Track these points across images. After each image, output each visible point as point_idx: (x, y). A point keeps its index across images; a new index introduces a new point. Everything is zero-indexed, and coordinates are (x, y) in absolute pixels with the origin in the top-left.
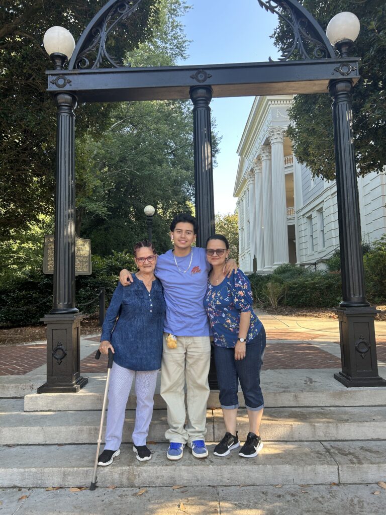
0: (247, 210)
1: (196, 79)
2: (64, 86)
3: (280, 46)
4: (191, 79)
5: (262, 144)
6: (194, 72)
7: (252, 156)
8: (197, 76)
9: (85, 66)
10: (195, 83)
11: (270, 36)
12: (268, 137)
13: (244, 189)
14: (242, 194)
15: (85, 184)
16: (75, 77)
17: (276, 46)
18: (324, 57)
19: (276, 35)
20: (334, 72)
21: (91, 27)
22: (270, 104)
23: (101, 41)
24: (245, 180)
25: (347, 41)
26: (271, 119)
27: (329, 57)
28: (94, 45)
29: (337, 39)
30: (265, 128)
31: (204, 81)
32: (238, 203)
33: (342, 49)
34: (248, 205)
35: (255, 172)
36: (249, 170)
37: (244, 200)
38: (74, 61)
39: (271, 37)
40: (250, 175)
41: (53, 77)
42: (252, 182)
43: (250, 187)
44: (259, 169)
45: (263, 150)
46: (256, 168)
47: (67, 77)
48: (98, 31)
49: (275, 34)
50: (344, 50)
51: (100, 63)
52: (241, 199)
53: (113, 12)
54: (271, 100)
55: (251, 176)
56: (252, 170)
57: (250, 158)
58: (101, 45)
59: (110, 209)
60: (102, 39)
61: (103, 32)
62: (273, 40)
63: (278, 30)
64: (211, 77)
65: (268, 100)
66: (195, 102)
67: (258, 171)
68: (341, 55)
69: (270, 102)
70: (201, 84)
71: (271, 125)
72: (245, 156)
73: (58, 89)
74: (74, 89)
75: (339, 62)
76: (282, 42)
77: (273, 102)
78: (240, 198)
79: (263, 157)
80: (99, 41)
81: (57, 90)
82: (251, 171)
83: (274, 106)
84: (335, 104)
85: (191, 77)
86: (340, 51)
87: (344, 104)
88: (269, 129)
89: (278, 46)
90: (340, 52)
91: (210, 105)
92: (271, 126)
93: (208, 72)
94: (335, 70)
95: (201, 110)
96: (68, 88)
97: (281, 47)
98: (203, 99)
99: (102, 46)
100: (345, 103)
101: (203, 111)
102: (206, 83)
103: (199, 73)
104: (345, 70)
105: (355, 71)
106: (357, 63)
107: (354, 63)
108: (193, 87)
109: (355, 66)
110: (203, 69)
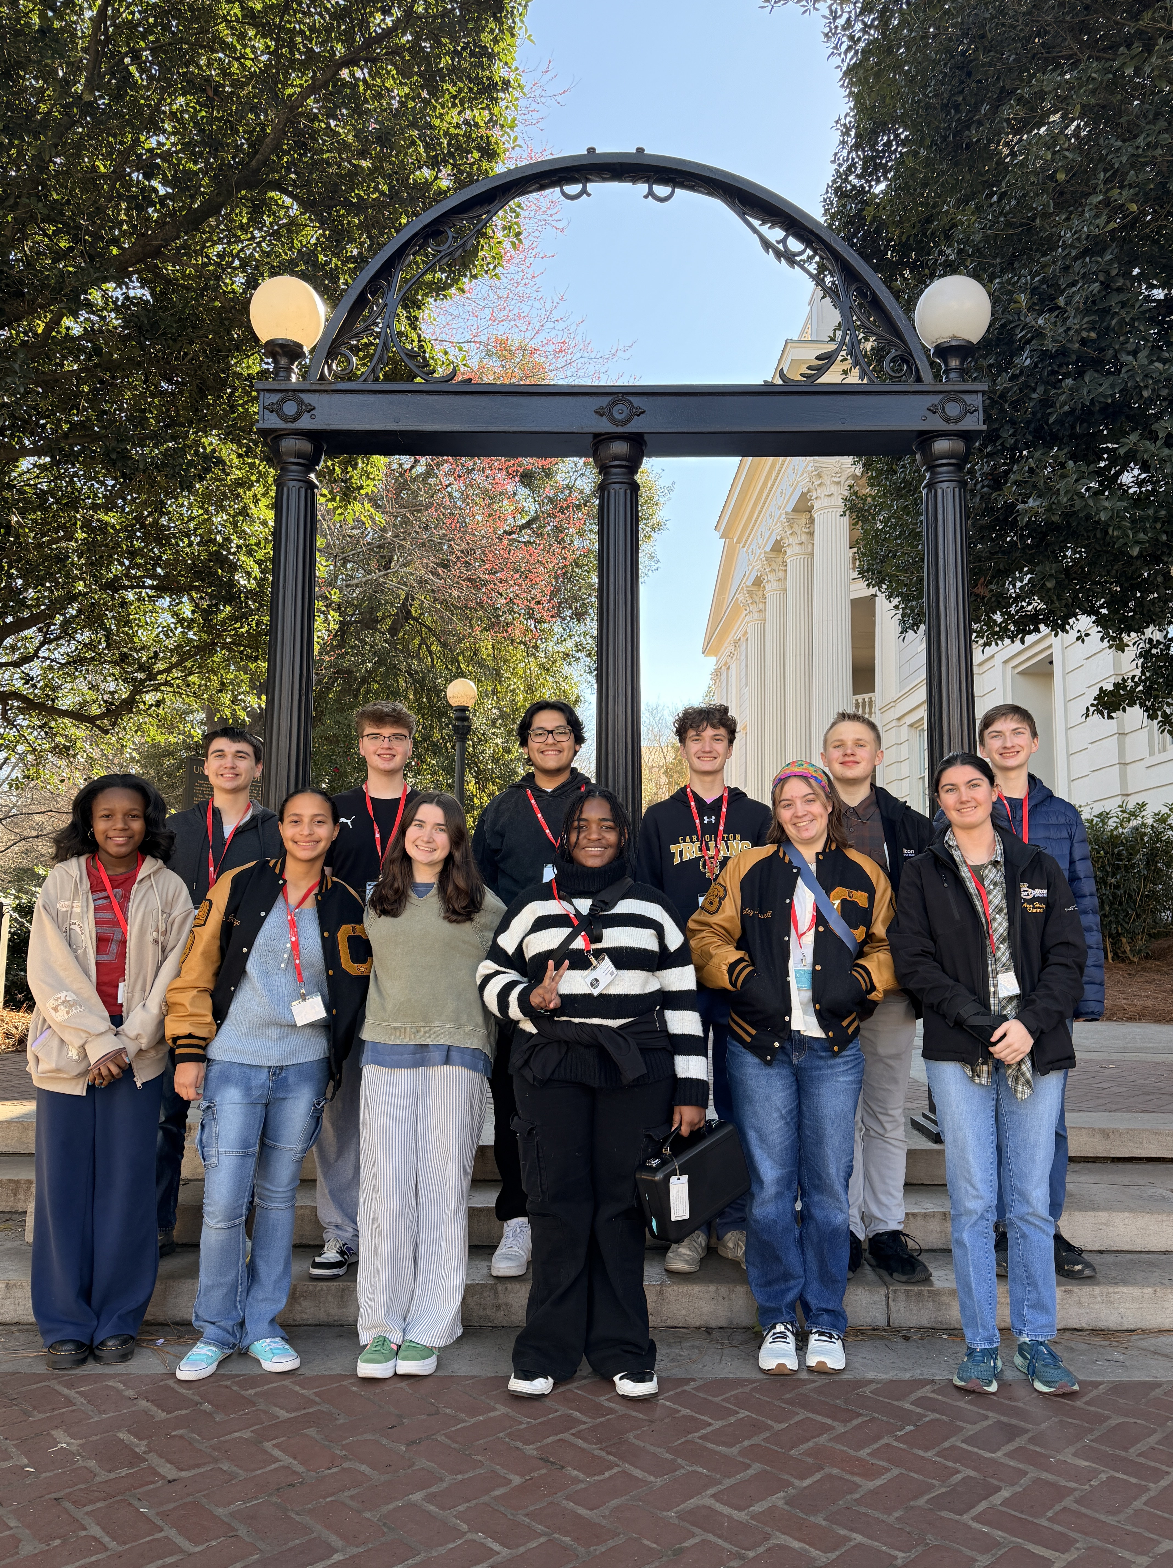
1: (608, 417)
2: (296, 418)
4: (597, 416)
5: (789, 508)
6: (605, 401)
7: (760, 541)
8: (611, 411)
10: (604, 426)
12: (806, 490)
13: (735, 634)
14: (727, 647)
16: (325, 397)
18: (907, 376)
20: (929, 414)
21: (365, 282)
23: (387, 314)
24: (737, 610)
25: (958, 342)
27: (919, 379)
28: (369, 321)
29: (941, 334)
31: (626, 422)
32: (717, 673)
33: (951, 359)
35: (768, 588)
36: (750, 583)
37: (733, 667)
38: (322, 361)
40: (752, 597)
41: (272, 395)
42: (756, 616)
43: (753, 632)
44: (779, 580)
45: (791, 526)
46: (770, 577)
47: (307, 398)
48: (379, 289)
50: (951, 363)
52: (726, 663)
53: (417, 247)
56: (758, 582)
60: (389, 309)
61: (391, 293)
64: (643, 412)
66: (602, 469)
67: (775, 585)
70: (620, 429)
73: (283, 425)
74: (320, 427)
75: (940, 392)
78: (723, 660)
79: (789, 545)
80: (383, 312)
81: (278, 426)
82: (754, 584)
84: (930, 486)
85: (596, 412)
86: (946, 362)
87: (948, 488)
90: (946, 365)
91: (638, 477)
93: (636, 401)
94: (929, 410)
95: (618, 491)
96: (305, 423)
98: (624, 463)
99: (389, 326)
100: (953, 484)
101: (622, 491)
102: (632, 428)
103: (614, 404)
104: (953, 409)
105: (976, 413)
106: (980, 395)
107: (974, 396)
108: (600, 434)
109: (975, 403)
110: (624, 394)
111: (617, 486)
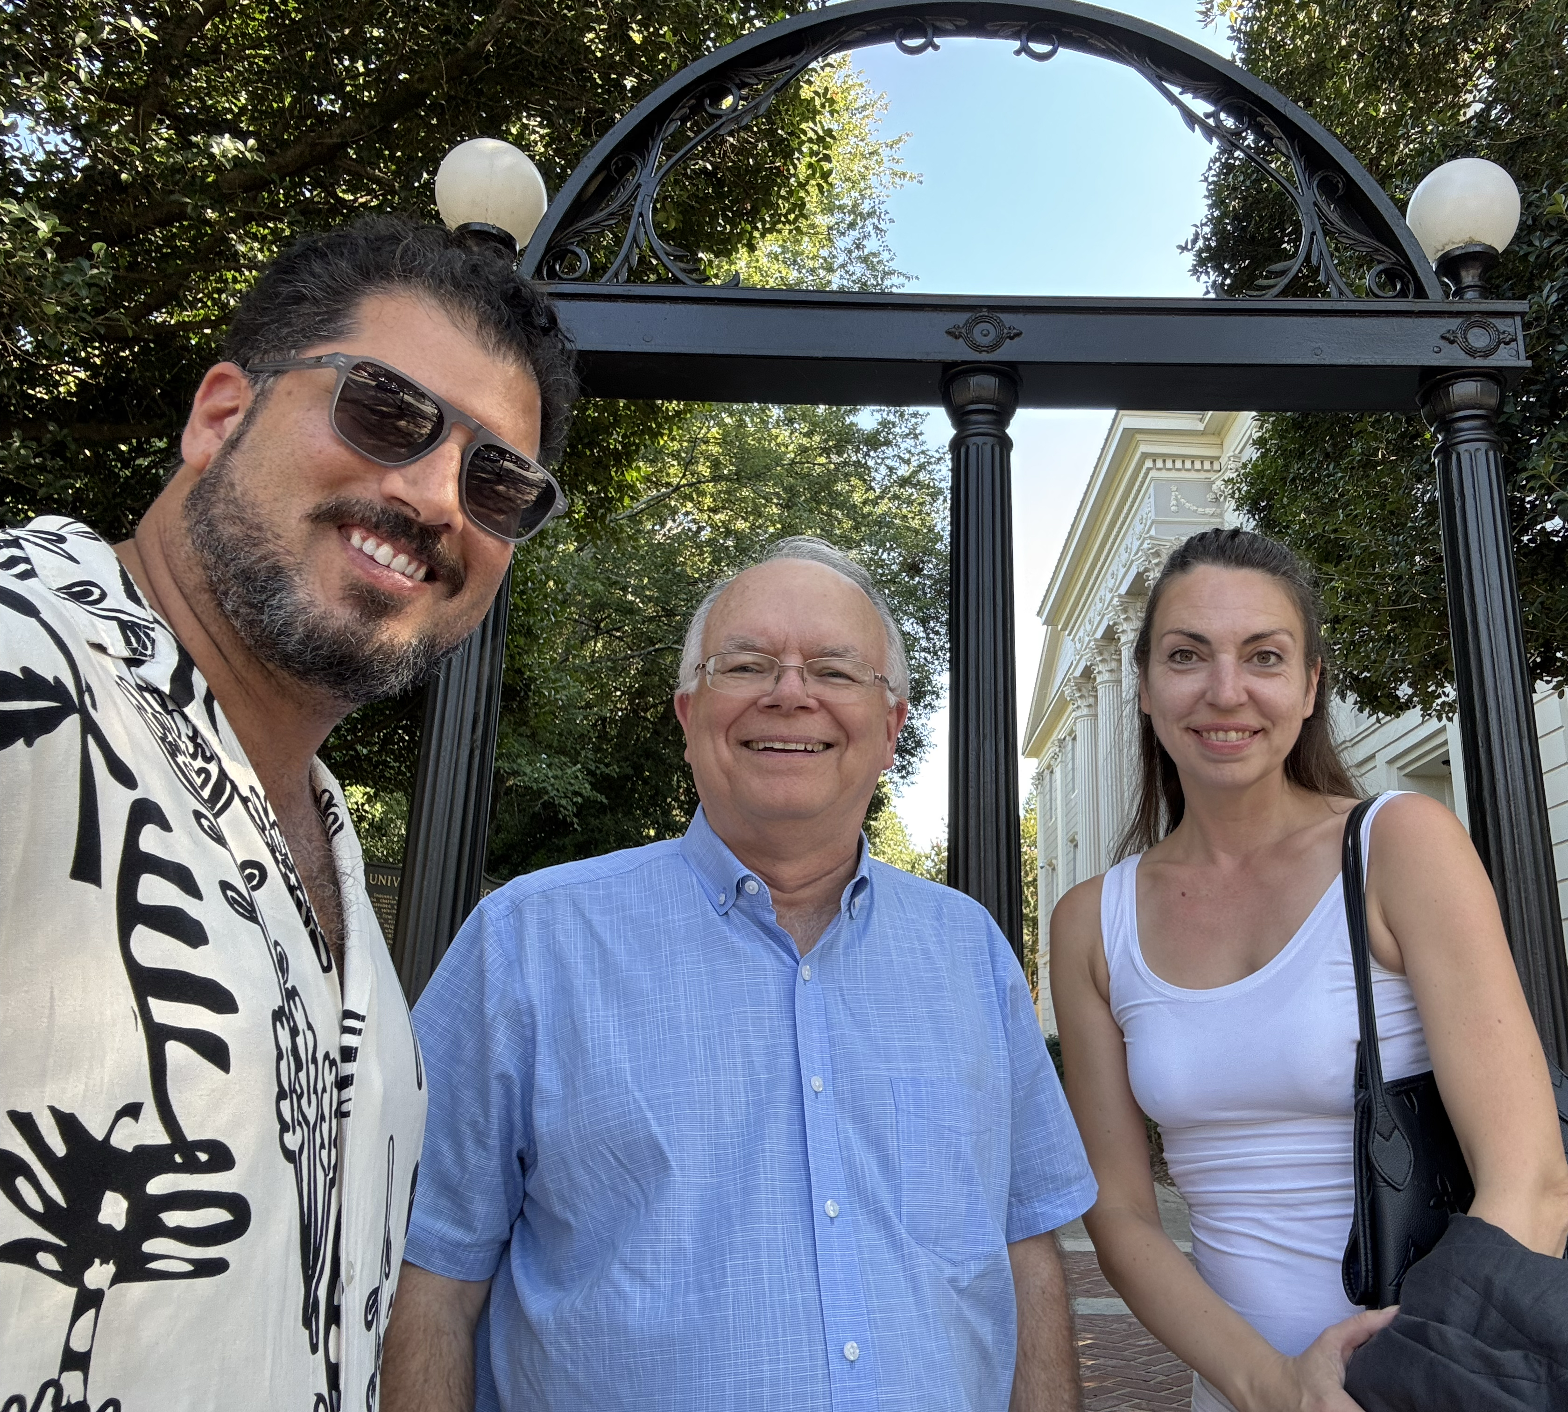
0: (1067, 802)
1: (966, 339)
3: (1213, 278)
4: (950, 338)
5: (1123, 590)
6: (961, 318)
7: (1088, 627)
8: (970, 331)
9: (577, 275)
10: (960, 352)
11: (1179, 247)
12: (1141, 569)
13: (1060, 733)
14: (1050, 749)
15: (528, 686)
17: (1198, 279)
18: (1403, 294)
19: (1200, 243)
20: (1443, 343)
21: (608, 151)
22: (1149, 469)
23: (639, 199)
24: (1062, 704)
25: (1478, 249)
26: (1152, 516)
27: (1421, 293)
28: (614, 206)
29: (1445, 241)
30: (1131, 541)
31: (993, 348)
32: (1039, 778)
33: (1463, 274)
34: (1070, 786)
35: (1099, 679)
36: (1078, 673)
37: (1058, 770)
38: (539, 256)
39: (1183, 248)
40: (1080, 690)
42: (1085, 711)
43: (1081, 729)
44: (1111, 671)
45: (1125, 611)
46: (1101, 667)
48: (628, 166)
49: (1194, 241)
50: (1469, 277)
51: (630, 269)
52: (1049, 766)
53: (686, 110)
54: (1154, 457)
55: (1084, 691)
56: (1088, 674)
57: (1081, 634)
58: (636, 210)
59: (600, 783)
60: (642, 191)
61: (646, 171)
62: (1189, 259)
63: (1207, 229)
64: (1018, 334)
65: (1145, 456)
66: (959, 417)
67: (1107, 676)
68: (1459, 292)
69: (1149, 464)
70: (984, 357)
71: (1153, 532)
72: (1064, 629)
75: (1458, 314)
76: (1218, 268)
77: (1159, 464)
78: (1045, 763)
79: (1123, 631)
80: (633, 196)
82: (1082, 675)
83: (1164, 474)
84: (1446, 451)
85: (949, 333)
86: (1457, 280)
87: (1477, 450)
88: (1145, 546)
89: (1204, 278)
90: (1455, 285)
91: (1010, 431)
92: (1151, 538)
93: (1007, 318)
94: (1443, 337)
95: (981, 444)
97: (1215, 282)
98: (990, 407)
99: (641, 215)
100: (1483, 446)
101: (988, 448)
102: (999, 355)
103: (978, 321)
104: (1479, 339)
105: (1513, 344)
106: (1518, 319)
107: (1509, 321)
108: (955, 364)
109: (1511, 330)
110: (992, 308)
111: (979, 440)
